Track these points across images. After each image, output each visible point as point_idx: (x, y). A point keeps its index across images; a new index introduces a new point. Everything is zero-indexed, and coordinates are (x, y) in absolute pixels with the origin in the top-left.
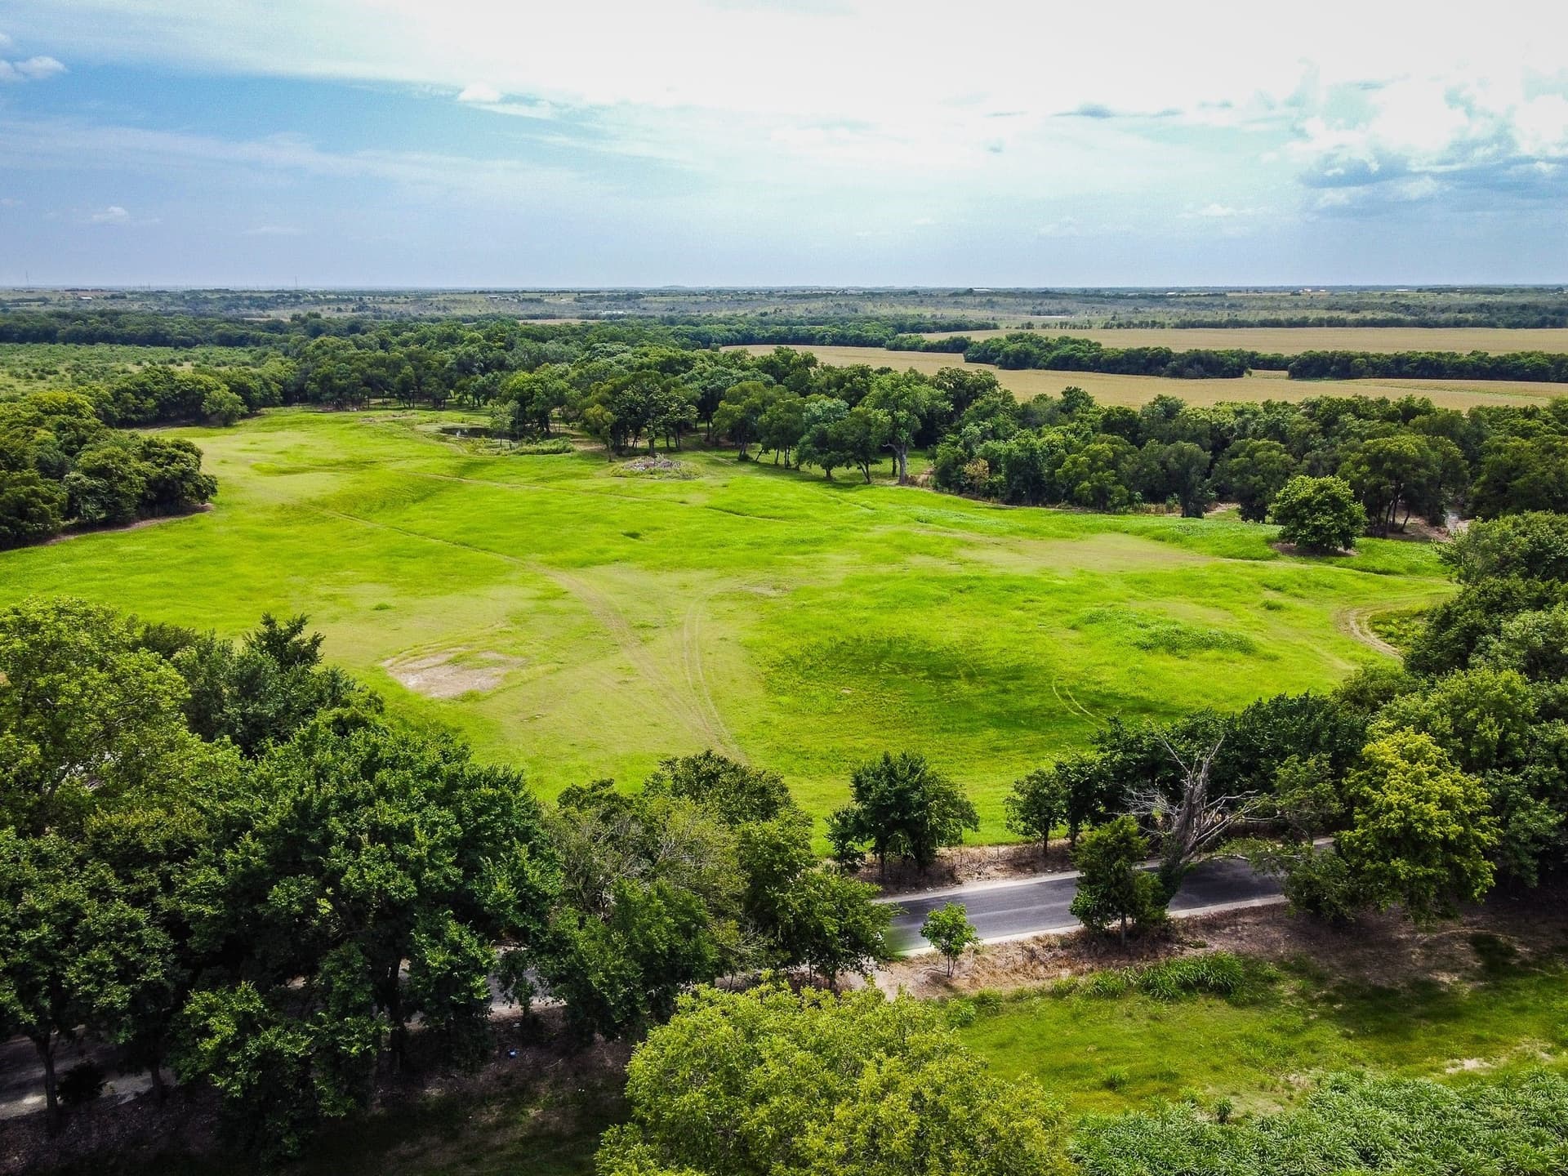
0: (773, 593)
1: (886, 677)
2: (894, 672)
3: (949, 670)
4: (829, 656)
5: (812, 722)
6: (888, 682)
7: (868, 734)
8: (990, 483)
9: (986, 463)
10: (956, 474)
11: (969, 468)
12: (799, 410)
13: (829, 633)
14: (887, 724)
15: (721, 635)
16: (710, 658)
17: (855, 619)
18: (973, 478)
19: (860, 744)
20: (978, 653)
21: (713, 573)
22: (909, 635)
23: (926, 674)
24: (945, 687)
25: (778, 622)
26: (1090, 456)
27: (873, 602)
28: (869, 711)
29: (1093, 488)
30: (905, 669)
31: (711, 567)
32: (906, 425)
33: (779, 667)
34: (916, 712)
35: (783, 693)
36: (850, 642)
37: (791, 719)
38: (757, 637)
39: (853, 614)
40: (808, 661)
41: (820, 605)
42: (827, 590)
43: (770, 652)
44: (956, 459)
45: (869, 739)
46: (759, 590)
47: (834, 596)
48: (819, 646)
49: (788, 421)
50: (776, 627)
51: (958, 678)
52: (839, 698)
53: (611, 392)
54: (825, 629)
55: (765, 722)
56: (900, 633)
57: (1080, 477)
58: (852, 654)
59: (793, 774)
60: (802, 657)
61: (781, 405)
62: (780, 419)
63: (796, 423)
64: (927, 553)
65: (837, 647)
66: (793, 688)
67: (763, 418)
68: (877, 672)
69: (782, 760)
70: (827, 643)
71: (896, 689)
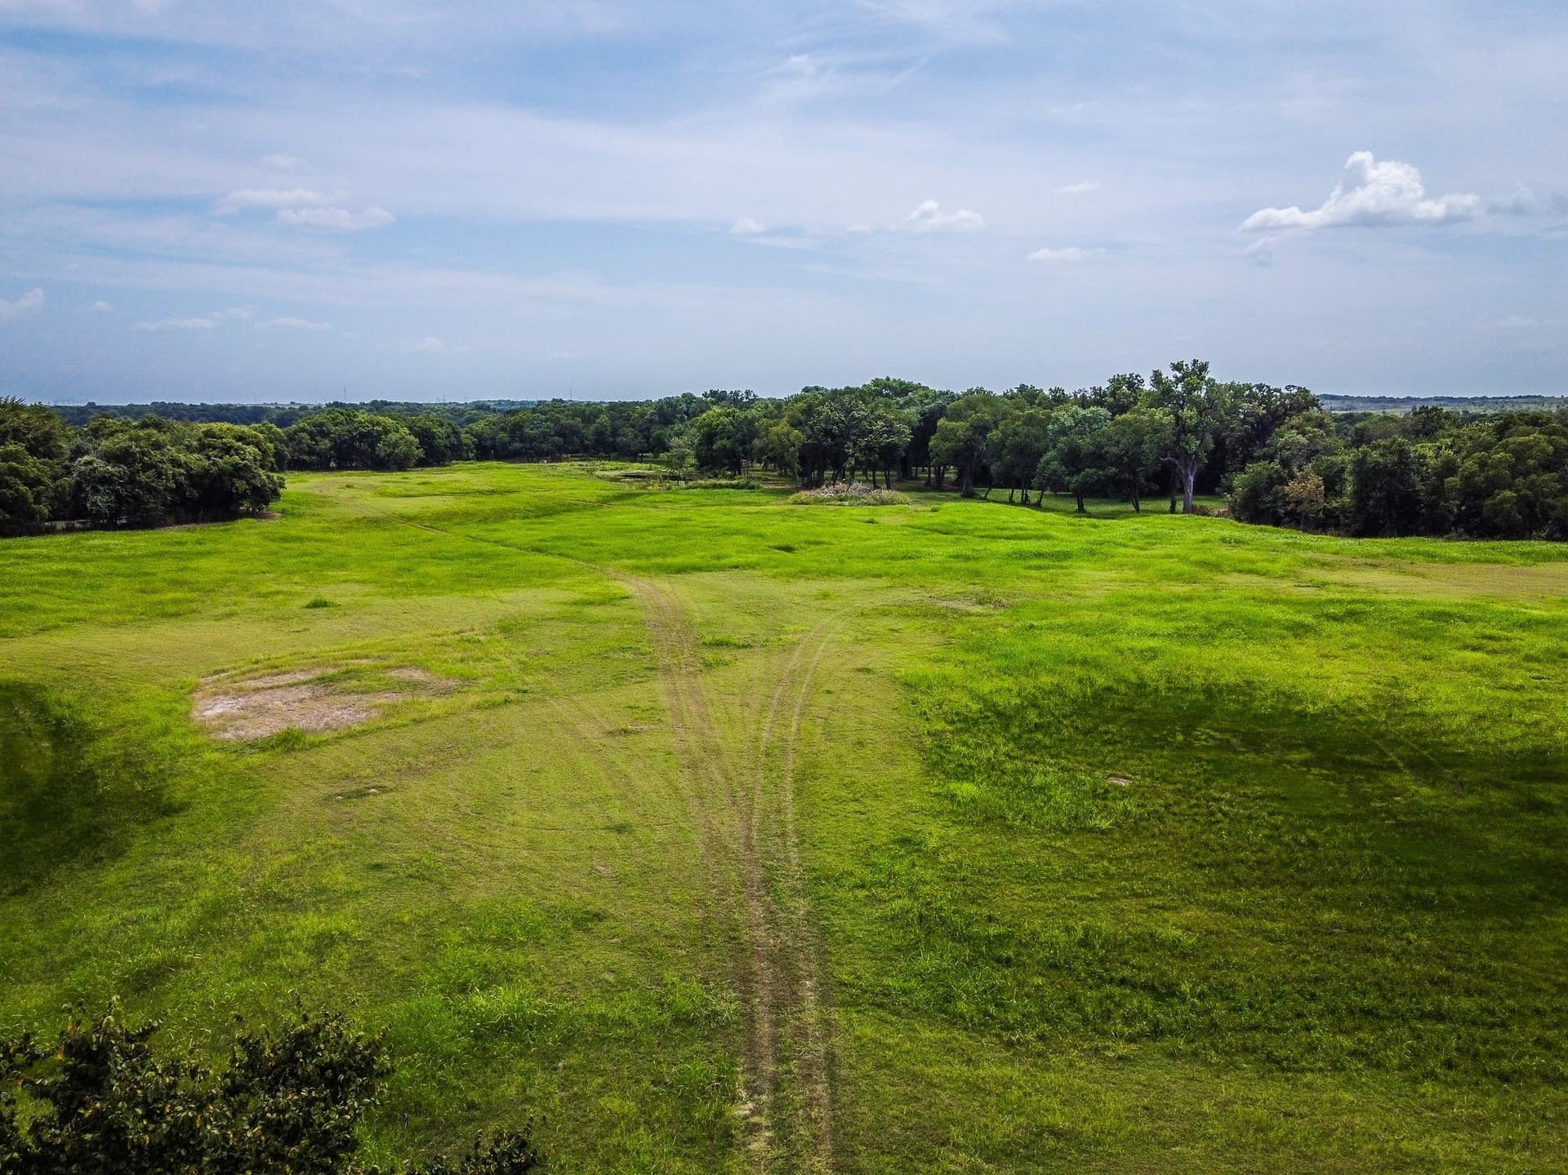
0: (978, 609)
1: (1212, 755)
2: (1225, 746)
3: (1363, 752)
4: (1081, 707)
5: (1028, 850)
6: (1221, 769)
7: (1186, 894)
8: (1324, 509)
9: (1318, 480)
10: (1270, 498)
11: (1293, 488)
12: (1042, 424)
13: (1079, 672)
14: (1240, 872)
15: (860, 664)
16: (825, 700)
17: (1132, 650)
18: (1299, 502)
19: (1170, 928)
20: (1418, 720)
21: (882, 582)
22: (1249, 683)
23: (1307, 755)
24: (1367, 788)
25: (978, 648)
26: (1512, 451)
27: (1167, 627)
28: (1184, 831)
29: (1521, 499)
30: (1253, 742)
31: (879, 576)
32: (1194, 430)
33: (965, 723)
34: (1313, 844)
35: (965, 773)
36: (1123, 688)
37: (977, 838)
38: (932, 671)
39: (1126, 643)
40: (1032, 716)
41: (1065, 629)
42: (1078, 608)
43: (953, 696)
44: (1270, 477)
45: (1191, 913)
46: (953, 605)
47: (1091, 617)
48: (1058, 690)
49: (1027, 436)
50: (972, 657)
51: (1392, 768)
52: (1101, 795)
53: (804, 412)
54: (1072, 663)
55: (905, 842)
56: (1229, 678)
57: (1494, 485)
58: (1130, 710)
59: (956, 1019)
60: (1021, 708)
61: (1018, 418)
62: (1016, 434)
63: (1037, 439)
64: (1250, 572)
65: (1095, 695)
66: (992, 766)
67: (994, 435)
68: (1186, 746)
69: (927, 962)
70: (1074, 689)
71: (1242, 783)
